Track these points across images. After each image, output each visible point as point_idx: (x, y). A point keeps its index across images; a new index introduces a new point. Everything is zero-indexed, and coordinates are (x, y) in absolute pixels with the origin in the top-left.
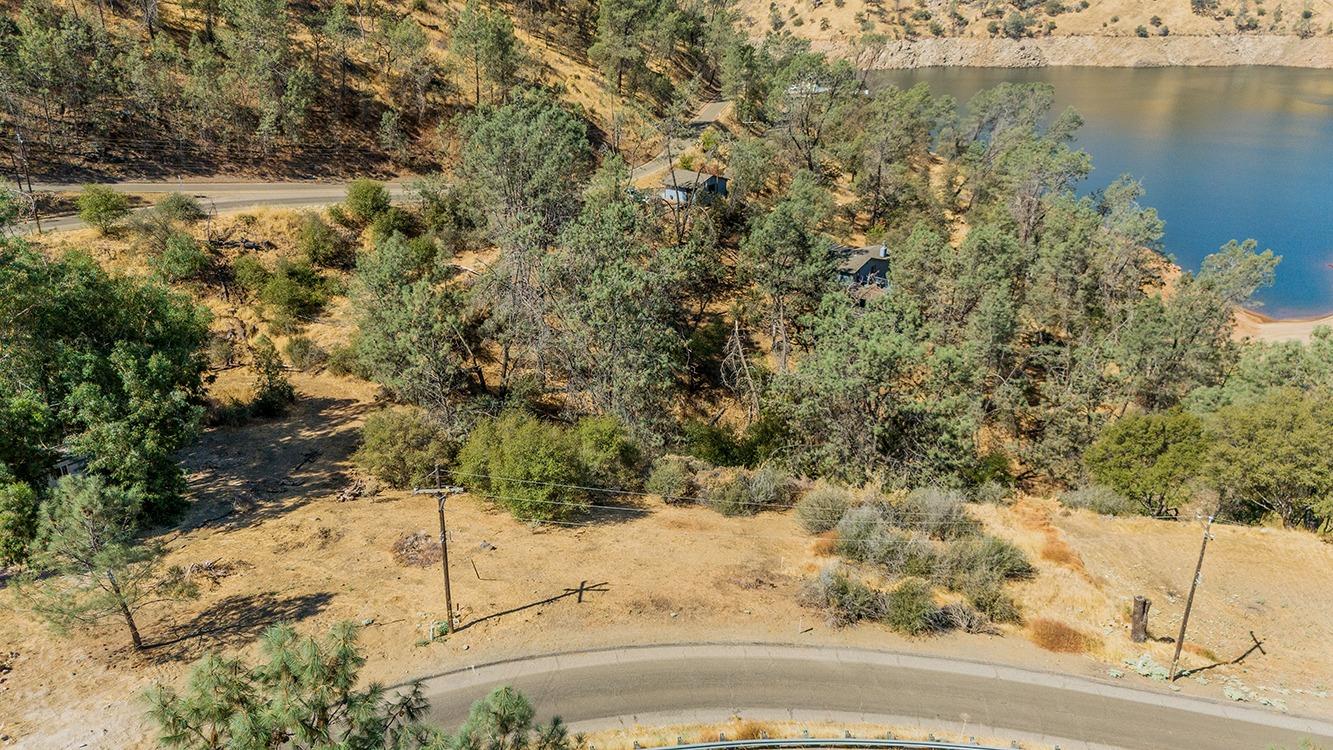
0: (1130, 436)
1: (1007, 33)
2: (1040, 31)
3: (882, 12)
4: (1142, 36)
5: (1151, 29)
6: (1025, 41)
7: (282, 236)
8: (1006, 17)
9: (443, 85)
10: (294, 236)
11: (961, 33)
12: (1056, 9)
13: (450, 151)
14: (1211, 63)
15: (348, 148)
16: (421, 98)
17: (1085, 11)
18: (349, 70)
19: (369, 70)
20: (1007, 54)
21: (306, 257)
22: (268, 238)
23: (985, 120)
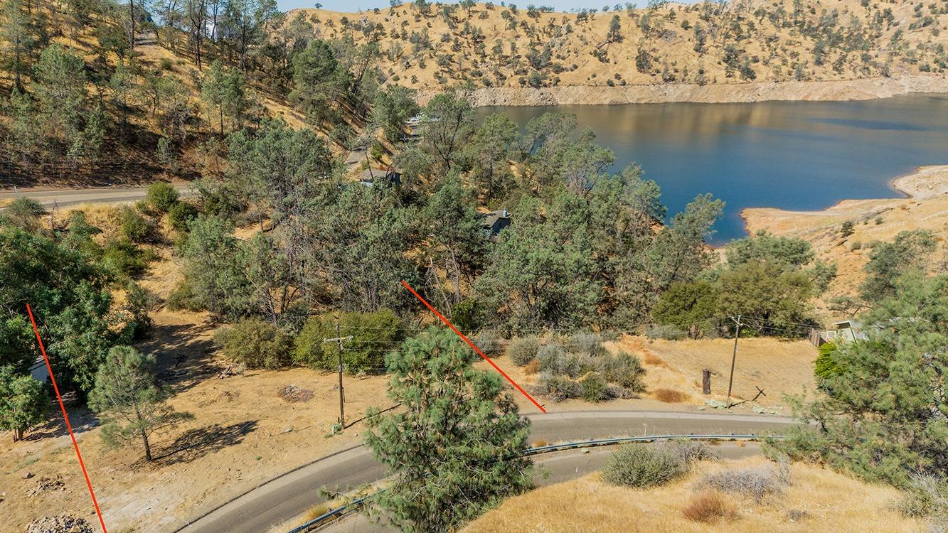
1: (531, 84)
2: (550, 83)
3: (451, 72)
4: (610, 85)
5: (616, 82)
6: (543, 90)
7: (105, 223)
8: (529, 74)
9: (199, 119)
10: (114, 223)
11: (503, 84)
12: (559, 69)
13: (207, 163)
14: (652, 102)
15: (132, 164)
16: (182, 128)
17: (576, 71)
18: (128, 110)
19: (140, 110)
20: (532, 97)
21: (126, 237)
22: (95, 225)
23: (537, 136)
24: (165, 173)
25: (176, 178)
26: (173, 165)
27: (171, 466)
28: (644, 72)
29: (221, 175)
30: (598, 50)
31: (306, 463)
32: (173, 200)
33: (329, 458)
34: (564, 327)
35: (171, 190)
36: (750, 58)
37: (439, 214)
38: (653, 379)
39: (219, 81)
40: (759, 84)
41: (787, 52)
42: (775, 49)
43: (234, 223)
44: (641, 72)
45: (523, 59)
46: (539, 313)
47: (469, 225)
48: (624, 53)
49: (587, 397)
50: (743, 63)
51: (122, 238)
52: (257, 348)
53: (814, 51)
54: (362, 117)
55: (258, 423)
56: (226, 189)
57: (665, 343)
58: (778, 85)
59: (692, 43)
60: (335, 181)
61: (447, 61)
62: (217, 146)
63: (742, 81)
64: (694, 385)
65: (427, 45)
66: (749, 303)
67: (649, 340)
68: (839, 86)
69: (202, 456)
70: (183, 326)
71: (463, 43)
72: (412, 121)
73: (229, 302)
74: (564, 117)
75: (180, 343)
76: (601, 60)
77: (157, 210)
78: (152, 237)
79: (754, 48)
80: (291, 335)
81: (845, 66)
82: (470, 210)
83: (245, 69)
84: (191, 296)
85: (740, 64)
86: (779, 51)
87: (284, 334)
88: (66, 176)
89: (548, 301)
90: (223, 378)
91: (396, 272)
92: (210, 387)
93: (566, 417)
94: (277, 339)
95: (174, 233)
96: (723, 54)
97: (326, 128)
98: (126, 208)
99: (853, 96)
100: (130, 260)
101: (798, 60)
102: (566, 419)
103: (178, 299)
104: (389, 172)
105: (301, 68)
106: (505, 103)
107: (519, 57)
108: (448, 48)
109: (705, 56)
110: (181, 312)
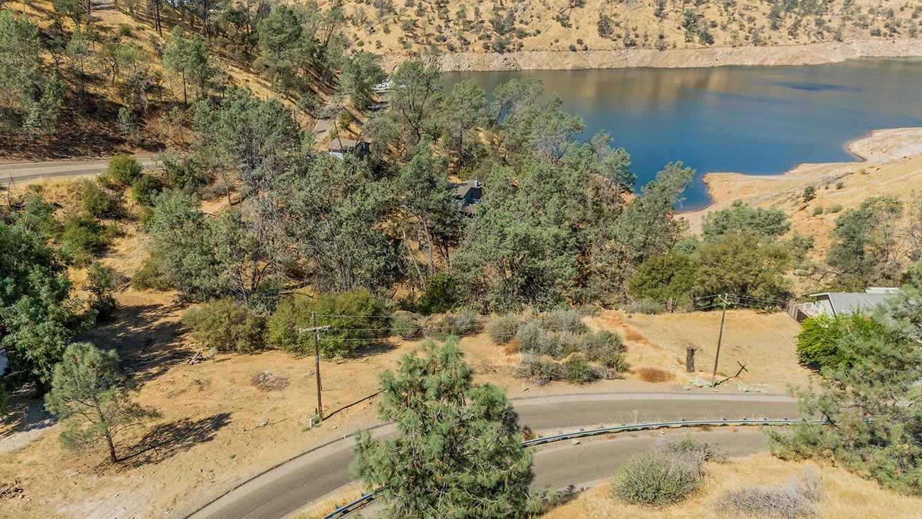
0: (654, 269)
1: (495, 49)
2: (514, 48)
3: (415, 37)
4: (573, 50)
5: (578, 47)
6: (506, 55)
7: (65, 198)
8: (493, 39)
9: (161, 88)
10: (74, 198)
11: (467, 49)
12: (522, 34)
13: (171, 133)
14: (613, 67)
15: (92, 135)
16: (143, 97)
17: (539, 36)
18: (86, 78)
19: (98, 78)
20: (496, 62)
21: (87, 213)
22: (54, 201)
23: (504, 103)
24: (127, 144)
25: (138, 150)
27: (138, 469)
28: (606, 37)
29: (186, 146)
30: (560, 15)
31: (284, 460)
32: (136, 173)
33: (306, 455)
34: (542, 302)
35: (133, 162)
36: (709, 23)
37: (411, 186)
38: (635, 356)
39: (181, 48)
40: (717, 49)
41: (744, 17)
42: (733, 14)
43: (200, 197)
44: (603, 37)
45: (487, 24)
46: (516, 289)
47: (441, 196)
48: (586, 18)
49: (571, 379)
50: (702, 28)
51: (83, 213)
52: (228, 332)
53: (770, 16)
54: (328, 84)
55: (231, 416)
56: (191, 161)
57: (644, 317)
58: (736, 50)
59: (652, 8)
60: (304, 152)
61: (412, 26)
62: (181, 116)
63: (700, 46)
64: (676, 362)
65: (391, 10)
66: (727, 276)
67: (628, 314)
68: (794, 50)
69: (172, 456)
70: (149, 307)
71: (427, 7)
72: (379, 87)
73: (197, 283)
74: (530, 83)
75: (146, 325)
76: (564, 25)
77: (119, 184)
78: (115, 211)
79: (712, 13)
80: (263, 317)
81: (800, 31)
82: (442, 180)
83: (207, 35)
84: (157, 275)
85: (699, 29)
86: (737, 16)
87: (256, 316)
88: (23, 148)
89: (526, 277)
90: (193, 364)
91: (371, 250)
92: (180, 374)
93: (551, 402)
94: (249, 322)
95: (139, 207)
96: (683, 19)
97: (292, 96)
98: (86, 182)
99: (808, 61)
100: (93, 237)
101: (755, 25)
102: (551, 404)
103: (144, 278)
104: (359, 142)
105: (266, 35)
106: (470, 69)
107: (483, 22)
108: (412, 12)
109: (664, 21)
110: (148, 291)
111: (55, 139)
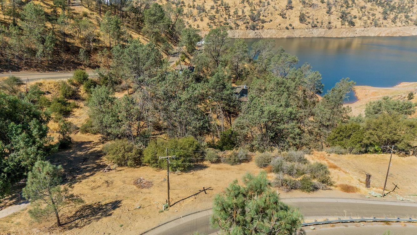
0: (341, 131)
1: (251, 28)
2: (260, 28)
3: (214, 23)
4: (287, 29)
5: (290, 27)
6: (256, 31)
7: (52, 89)
8: (250, 24)
9: (99, 40)
10: (57, 89)
11: (238, 28)
12: (264, 22)
13: (103, 61)
14: (306, 37)
15: (67, 62)
16: (91, 44)
17: (271, 22)
18: (66, 35)
19: (71, 35)
20: (251, 34)
21: (62, 96)
22: (47, 90)
23: (256, 51)
24: (83, 65)
25: (88, 68)
26: (87, 62)
27: (71, 230)
28: (303, 23)
29: (109, 67)
30: (282, 13)
31: (149, 229)
32: (85, 78)
33: (161, 226)
34: (282, 146)
35: (84, 73)
36: (353, 16)
37: (214, 87)
38: (335, 177)
39: (109, 21)
40: (356, 28)
41: (370, 14)
42: (365, 12)
43: (114, 90)
44: (301, 23)
45: (247, 17)
46: (269, 139)
47: (228, 92)
48: (294, 14)
49: (303, 189)
50: (349, 19)
51: (60, 96)
52: (123, 156)
53: (383, 13)
54: (176, 41)
56: (111, 73)
58: (365, 29)
59: (326, 10)
60: (164, 70)
61: (213, 18)
62: (108, 53)
63: (348, 27)
64: (358, 181)
65: (204, 11)
67: (327, 154)
68: (394, 29)
69: (89, 224)
70: (87, 142)
71: (220, 9)
72: (198, 44)
73: (109, 131)
74: (269, 42)
75: (85, 151)
76: (283, 17)
77: (78, 83)
78: (75, 96)
79: (354, 12)
80: (141, 149)
81: (397, 20)
82: (229, 85)
83: (122, 17)
84: (92, 127)
85: (348, 19)
86: (366, 13)
87: (138, 148)
88: (36, 67)
90: (105, 172)
91: (196, 117)
92: (99, 177)
94: (134, 151)
95: (86, 94)
96: (340, 14)
97: (159, 46)
98: (62, 82)
99: (401, 34)
100: (63, 107)
101: (375, 17)
103: (86, 128)
104: (190, 66)
105: (147, 17)
106: (239, 37)
107: (245, 16)
108: (213, 12)
109: (331, 16)
110: (87, 134)
111: (51, 62)
